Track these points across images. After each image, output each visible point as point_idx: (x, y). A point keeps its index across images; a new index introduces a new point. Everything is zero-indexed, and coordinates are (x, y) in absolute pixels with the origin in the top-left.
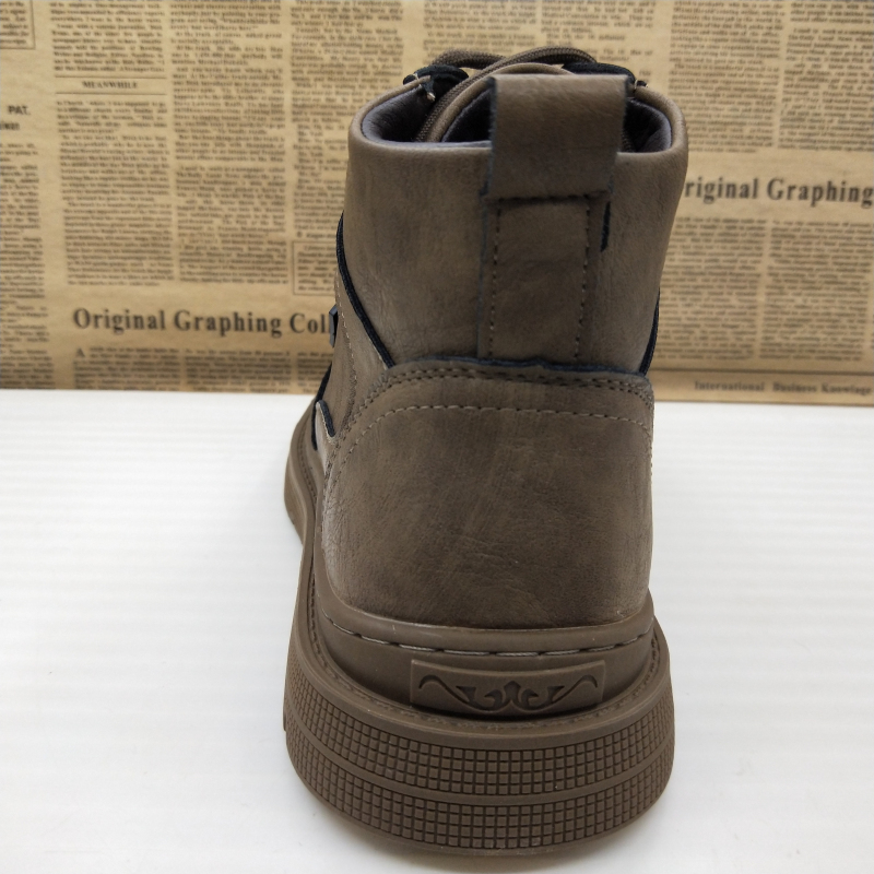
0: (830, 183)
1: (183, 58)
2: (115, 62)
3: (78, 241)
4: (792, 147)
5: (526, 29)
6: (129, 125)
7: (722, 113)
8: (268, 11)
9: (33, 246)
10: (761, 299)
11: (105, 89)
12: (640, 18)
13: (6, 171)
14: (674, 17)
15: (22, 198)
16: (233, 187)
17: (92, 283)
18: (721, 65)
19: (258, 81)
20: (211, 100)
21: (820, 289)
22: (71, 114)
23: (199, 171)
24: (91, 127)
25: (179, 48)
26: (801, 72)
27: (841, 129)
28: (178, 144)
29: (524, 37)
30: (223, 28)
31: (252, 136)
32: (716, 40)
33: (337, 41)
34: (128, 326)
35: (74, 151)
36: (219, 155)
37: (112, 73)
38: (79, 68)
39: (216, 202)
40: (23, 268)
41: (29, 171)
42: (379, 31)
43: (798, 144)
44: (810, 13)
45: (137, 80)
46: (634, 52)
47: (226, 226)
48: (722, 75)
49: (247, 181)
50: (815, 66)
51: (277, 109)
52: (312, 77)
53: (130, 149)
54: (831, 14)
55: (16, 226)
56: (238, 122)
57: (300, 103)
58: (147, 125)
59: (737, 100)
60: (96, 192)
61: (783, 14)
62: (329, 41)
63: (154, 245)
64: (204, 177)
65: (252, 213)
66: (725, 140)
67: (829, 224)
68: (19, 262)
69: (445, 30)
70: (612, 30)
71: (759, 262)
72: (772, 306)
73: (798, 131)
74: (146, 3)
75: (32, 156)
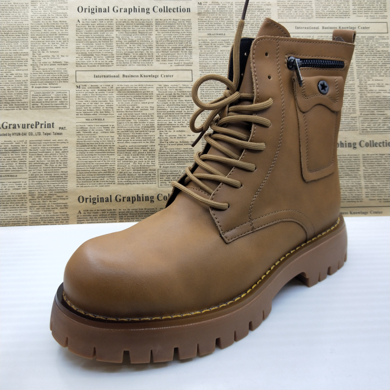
0: (341, 142)
1: (120, 110)
2: (97, 112)
3: (81, 172)
6: (102, 132)
8: (149, 95)
9: (64, 174)
11: (94, 121)
13: (57, 148)
15: (61, 158)
16: (137, 152)
17: (85, 186)
19: (146, 117)
20: (130, 124)
23: (125, 147)
24: (88, 134)
25: (119, 107)
28: (118, 138)
30: (134, 101)
31: (144, 135)
33: (172, 104)
34: (98, 202)
35: (81, 142)
36: (132, 141)
37: (96, 116)
38: (84, 115)
39: (131, 157)
40: (60, 182)
41: (65, 149)
45: (104, 118)
47: (134, 165)
49: (142, 150)
51: (152, 126)
52: (164, 115)
53: (101, 140)
55: (59, 168)
56: (139, 130)
57: (160, 124)
58: (107, 132)
60: (88, 155)
62: (169, 104)
63: (108, 172)
64: (127, 149)
65: (144, 160)
68: (59, 180)
74: (108, 94)
75: (66, 143)
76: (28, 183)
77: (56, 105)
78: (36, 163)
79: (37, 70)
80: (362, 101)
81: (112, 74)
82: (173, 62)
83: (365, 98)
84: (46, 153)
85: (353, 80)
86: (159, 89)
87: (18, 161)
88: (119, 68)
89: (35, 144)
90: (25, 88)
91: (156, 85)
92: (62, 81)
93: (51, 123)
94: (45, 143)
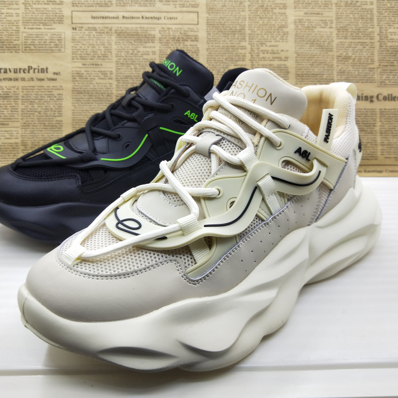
0: (357, 94)
1: (119, 55)
2: (94, 57)
3: (77, 121)
5: (243, 44)
6: (99, 79)
7: (315, 71)
8: (150, 39)
9: (59, 124)
11: (90, 66)
12: (283, 39)
13: (51, 96)
14: (295, 39)
15: (56, 106)
18: (313, 54)
20: (130, 70)
22: (77, 76)
24: (84, 80)
25: (118, 52)
26: (342, 56)
27: (358, 75)
28: (117, 85)
29: (242, 47)
30: (134, 45)
32: (311, 46)
35: (77, 88)
37: (93, 61)
38: (81, 59)
40: (54, 132)
41: (60, 96)
42: (190, 45)
43: (344, 81)
45: (102, 63)
46: (282, 51)
48: (314, 58)
50: (347, 54)
53: (99, 87)
54: (350, 36)
55: (54, 116)
56: (139, 78)
58: (105, 79)
59: (320, 66)
60: (85, 103)
61: (333, 37)
66: (317, 80)
68: (53, 130)
69: (214, 45)
70: (273, 43)
73: (344, 76)
74: (107, 37)
75: (61, 90)
76: (20, 132)
77: (49, 49)
78: (29, 111)
79: (30, 9)
80: (382, 51)
81: (111, 15)
82: (178, 3)
83: (384, 47)
84: (39, 101)
85: (373, 28)
86: (162, 32)
87: (10, 108)
88: (118, 9)
89: (27, 91)
90: (17, 29)
91: (158, 28)
92: (57, 22)
93: (45, 68)
94: (39, 89)
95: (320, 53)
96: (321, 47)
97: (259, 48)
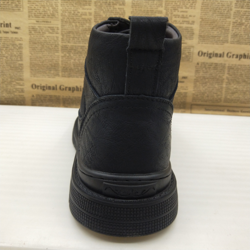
0: (244, 54)
1: (64, 15)
2: (45, 16)
3: (33, 65)
4: (234, 44)
5: (160, 9)
7: (214, 34)
9: (21, 66)
10: (224, 86)
11: (43, 23)
12: (192, 7)
14: (202, 6)
15: (18, 53)
16: (77, 51)
17: (37, 77)
18: (214, 20)
20: (72, 27)
21: (241, 83)
22: (33, 30)
23: (68, 46)
24: (38, 34)
25: (63, 12)
26: (237, 23)
27: (248, 39)
28: (62, 39)
29: (159, 11)
31: (83, 37)
32: (213, 13)
33: (107, 11)
34: (47, 89)
35: (33, 40)
36: (73, 42)
37: (44, 19)
38: (35, 17)
39: (72, 55)
40: (18, 72)
41: (21, 45)
43: (235, 43)
44: (240, 6)
45: (51, 21)
46: (190, 16)
47: (75, 62)
48: (215, 23)
49: (81, 50)
50: (241, 21)
52: (100, 21)
53: (49, 40)
54: (246, 6)
55: (16, 61)
56: (79, 33)
58: (53, 33)
59: (218, 30)
60: (39, 51)
61: (232, 6)
62: (105, 11)
63: (55, 67)
64: (69, 48)
66: (215, 41)
67: (244, 65)
68: (17, 70)
70: (184, 9)
71: (224, 75)
72: (227, 88)
73: (237, 39)
75: (22, 41)
77: (11, 8)
84: (6, 48)
93: (9, 23)
94: (5, 40)
95: (220, 19)
96: (221, 14)
97: (172, 13)
